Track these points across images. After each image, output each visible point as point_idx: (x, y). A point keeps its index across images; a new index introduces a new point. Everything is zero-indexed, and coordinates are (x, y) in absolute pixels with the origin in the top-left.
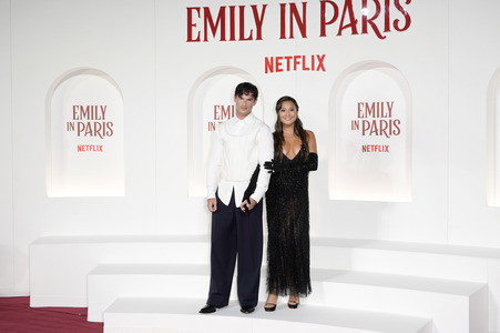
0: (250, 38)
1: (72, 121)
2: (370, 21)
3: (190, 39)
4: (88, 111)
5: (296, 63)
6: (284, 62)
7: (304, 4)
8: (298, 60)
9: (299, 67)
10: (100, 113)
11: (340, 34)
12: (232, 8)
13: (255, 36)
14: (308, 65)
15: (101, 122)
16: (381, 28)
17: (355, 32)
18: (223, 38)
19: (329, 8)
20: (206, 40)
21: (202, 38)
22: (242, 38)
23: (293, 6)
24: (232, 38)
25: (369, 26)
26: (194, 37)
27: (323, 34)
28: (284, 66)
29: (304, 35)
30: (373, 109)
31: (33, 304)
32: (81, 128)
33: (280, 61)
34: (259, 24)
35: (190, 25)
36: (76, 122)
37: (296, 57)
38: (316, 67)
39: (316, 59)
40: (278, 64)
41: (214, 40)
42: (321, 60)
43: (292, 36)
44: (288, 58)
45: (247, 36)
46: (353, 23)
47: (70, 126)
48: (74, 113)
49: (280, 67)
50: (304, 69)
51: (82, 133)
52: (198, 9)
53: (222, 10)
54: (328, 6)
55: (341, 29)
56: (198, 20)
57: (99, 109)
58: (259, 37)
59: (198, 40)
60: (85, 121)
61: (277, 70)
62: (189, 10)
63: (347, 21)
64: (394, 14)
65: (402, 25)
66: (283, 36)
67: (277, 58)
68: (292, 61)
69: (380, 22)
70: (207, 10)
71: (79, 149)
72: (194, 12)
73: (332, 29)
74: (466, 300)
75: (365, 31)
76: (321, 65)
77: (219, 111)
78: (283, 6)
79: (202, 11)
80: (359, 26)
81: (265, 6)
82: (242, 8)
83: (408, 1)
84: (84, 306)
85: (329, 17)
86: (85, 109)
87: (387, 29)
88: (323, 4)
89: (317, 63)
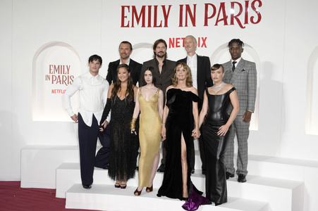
0: (161, 26)
1: (49, 74)
2: (236, 17)
3: (123, 26)
4: (58, 69)
6: (181, 41)
7: (195, 5)
10: (66, 70)
11: (216, 24)
12: (150, 7)
13: (163, 24)
15: (67, 75)
16: (243, 22)
17: (226, 24)
18: (143, 26)
20: (133, 26)
21: (130, 25)
22: (155, 26)
23: (188, 7)
24: (149, 26)
25: (235, 19)
26: (126, 24)
27: (206, 24)
28: (181, 44)
29: (194, 25)
31: (22, 186)
32: (54, 79)
33: (178, 41)
34: (166, 17)
35: (123, 17)
36: (51, 75)
38: (201, 45)
39: (201, 39)
40: (177, 43)
41: (138, 26)
42: (204, 41)
43: (186, 25)
45: (158, 24)
46: (225, 18)
47: (48, 77)
48: (50, 70)
51: (55, 82)
52: (128, 7)
53: (144, 8)
54: (210, 7)
55: (217, 21)
56: (128, 14)
57: (66, 67)
58: (166, 26)
59: (128, 26)
60: (57, 74)
61: (177, 46)
62: (123, 7)
63: (221, 16)
64: (251, 13)
65: (255, 20)
66: (181, 25)
67: (177, 39)
69: (242, 18)
70: (134, 8)
71: (53, 91)
72: (126, 9)
73: (212, 22)
74: (290, 191)
75: (232, 23)
76: (204, 44)
78: (181, 6)
79: (131, 8)
80: (229, 20)
81: (170, 6)
82: (156, 7)
83: (260, 5)
84: (54, 188)
85: (210, 14)
86: (57, 67)
87: (246, 22)
88: (207, 5)
89: (201, 42)
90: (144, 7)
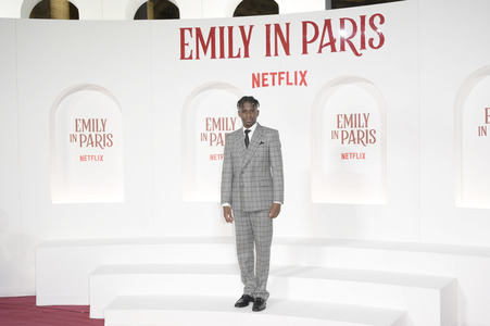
0: (239, 56)
1: (75, 133)
2: (348, 40)
3: (183, 57)
4: (89, 124)
5: (280, 79)
6: (269, 77)
7: (288, 25)
8: (282, 76)
9: (284, 82)
10: (100, 126)
11: (320, 51)
12: (222, 29)
13: (242, 54)
14: (292, 80)
15: (102, 134)
16: (358, 46)
17: (334, 50)
18: (213, 56)
19: (310, 28)
20: (198, 58)
21: (194, 56)
22: (231, 56)
23: (277, 27)
24: (222, 56)
25: (346, 43)
26: (187, 55)
27: (305, 52)
28: (269, 82)
29: (288, 53)
30: (351, 120)
31: (39, 303)
32: (83, 139)
33: (266, 77)
34: (246, 43)
35: (183, 44)
36: (78, 134)
37: (280, 73)
38: (299, 82)
39: (299, 75)
40: (264, 80)
41: (206, 58)
42: (303, 76)
43: (276, 54)
44: (273, 74)
45: (235, 53)
46: (332, 42)
47: (73, 138)
48: (77, 126)
49: (266, 83)
50: (288, 83)
51: (84, 144)
52: (190, 30)
54: (309, 26)
55: (321, 47)
56: (191, 40)
57: (100, 122)
58: (247, 55)
59: (191, 58)
60: (87, 133)
61: (264, 85)
62: (182, 30)
63: (327, 40)
65: (376, 43)
66: (268, 54)
67: (263, 74)
68: (277, 77)
69: (356, 41)
70: (198, 30)
71: (82, 159)
72: (187, 32)
73: (313, 47)
74: (438, 292)
75: (343, 49)
76: (303, 80)
77: (210, 123)
78: (268, 26)
79: (194, 32)
80: (338, 45)
81: (251, 27)
82: (231, 29)
83: (382, 21)
84: (86, 304)
85: (310, 36)
86: (86, 122)
87: (363, 47)
88: (305, 24)
89: (299, 78)
90: (213, 30)
